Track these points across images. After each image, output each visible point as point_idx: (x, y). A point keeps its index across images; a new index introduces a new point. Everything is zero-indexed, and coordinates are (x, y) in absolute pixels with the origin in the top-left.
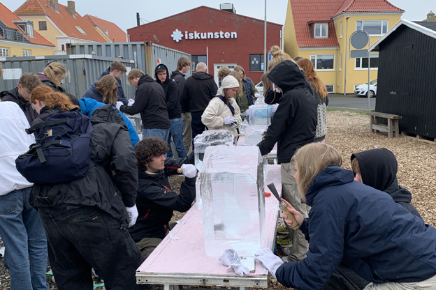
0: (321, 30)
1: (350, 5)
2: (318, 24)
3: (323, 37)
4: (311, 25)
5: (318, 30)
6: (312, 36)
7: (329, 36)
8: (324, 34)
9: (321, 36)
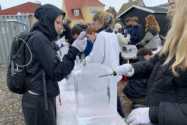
0: (77, 12)
1: (87, 3)
2: (75, 10)
3: (78, 15)
4: (73, 10)
5: (76, 13)
6: (74, 15)
7: (80, 15)
8: (78, 14)
9: (77, 15)
